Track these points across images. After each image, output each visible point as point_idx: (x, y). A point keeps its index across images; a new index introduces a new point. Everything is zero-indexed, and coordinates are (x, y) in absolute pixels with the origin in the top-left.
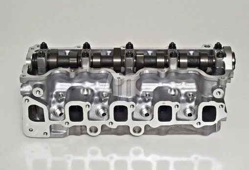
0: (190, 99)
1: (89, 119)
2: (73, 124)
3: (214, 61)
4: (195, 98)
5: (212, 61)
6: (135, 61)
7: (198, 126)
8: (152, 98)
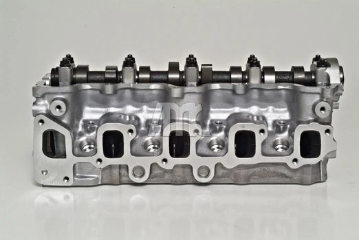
0: (282, 127)
1: (133, 154)
2: (108, 161)
3: (313, 77)
4: (289, 126)
5: (310, 78)
6: (199, 77)
7: (295, 166)
8: (225, 126)
